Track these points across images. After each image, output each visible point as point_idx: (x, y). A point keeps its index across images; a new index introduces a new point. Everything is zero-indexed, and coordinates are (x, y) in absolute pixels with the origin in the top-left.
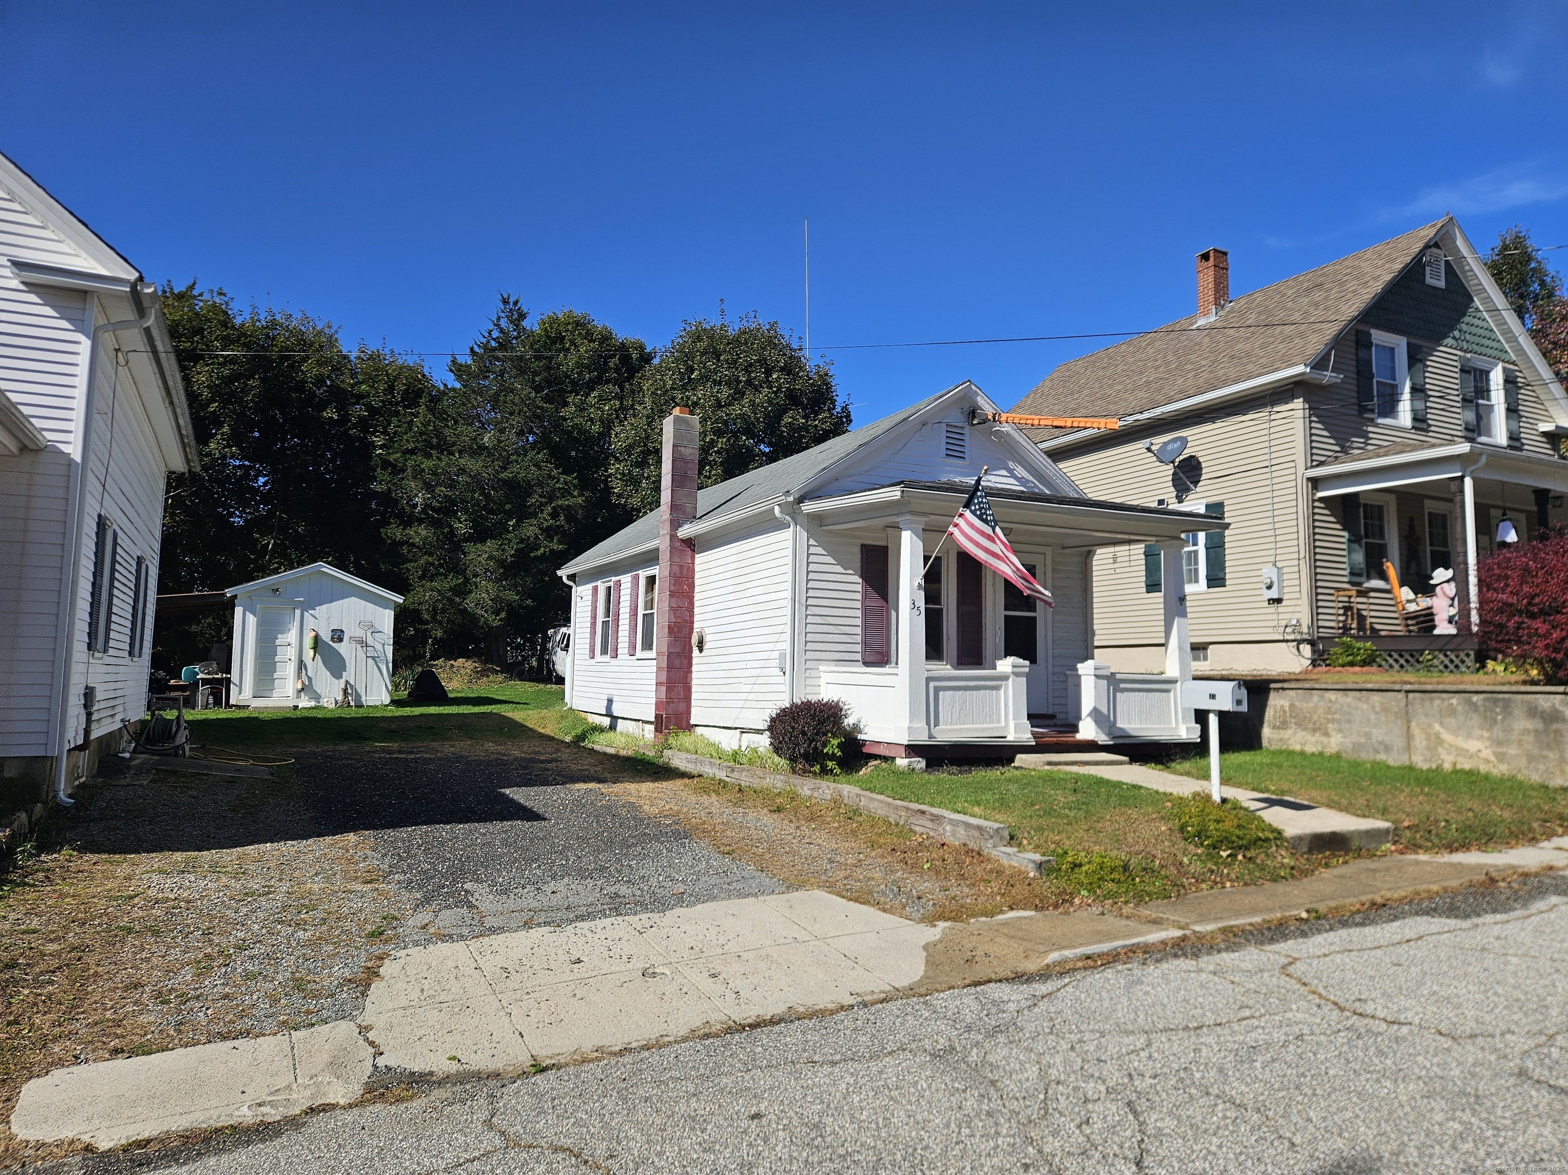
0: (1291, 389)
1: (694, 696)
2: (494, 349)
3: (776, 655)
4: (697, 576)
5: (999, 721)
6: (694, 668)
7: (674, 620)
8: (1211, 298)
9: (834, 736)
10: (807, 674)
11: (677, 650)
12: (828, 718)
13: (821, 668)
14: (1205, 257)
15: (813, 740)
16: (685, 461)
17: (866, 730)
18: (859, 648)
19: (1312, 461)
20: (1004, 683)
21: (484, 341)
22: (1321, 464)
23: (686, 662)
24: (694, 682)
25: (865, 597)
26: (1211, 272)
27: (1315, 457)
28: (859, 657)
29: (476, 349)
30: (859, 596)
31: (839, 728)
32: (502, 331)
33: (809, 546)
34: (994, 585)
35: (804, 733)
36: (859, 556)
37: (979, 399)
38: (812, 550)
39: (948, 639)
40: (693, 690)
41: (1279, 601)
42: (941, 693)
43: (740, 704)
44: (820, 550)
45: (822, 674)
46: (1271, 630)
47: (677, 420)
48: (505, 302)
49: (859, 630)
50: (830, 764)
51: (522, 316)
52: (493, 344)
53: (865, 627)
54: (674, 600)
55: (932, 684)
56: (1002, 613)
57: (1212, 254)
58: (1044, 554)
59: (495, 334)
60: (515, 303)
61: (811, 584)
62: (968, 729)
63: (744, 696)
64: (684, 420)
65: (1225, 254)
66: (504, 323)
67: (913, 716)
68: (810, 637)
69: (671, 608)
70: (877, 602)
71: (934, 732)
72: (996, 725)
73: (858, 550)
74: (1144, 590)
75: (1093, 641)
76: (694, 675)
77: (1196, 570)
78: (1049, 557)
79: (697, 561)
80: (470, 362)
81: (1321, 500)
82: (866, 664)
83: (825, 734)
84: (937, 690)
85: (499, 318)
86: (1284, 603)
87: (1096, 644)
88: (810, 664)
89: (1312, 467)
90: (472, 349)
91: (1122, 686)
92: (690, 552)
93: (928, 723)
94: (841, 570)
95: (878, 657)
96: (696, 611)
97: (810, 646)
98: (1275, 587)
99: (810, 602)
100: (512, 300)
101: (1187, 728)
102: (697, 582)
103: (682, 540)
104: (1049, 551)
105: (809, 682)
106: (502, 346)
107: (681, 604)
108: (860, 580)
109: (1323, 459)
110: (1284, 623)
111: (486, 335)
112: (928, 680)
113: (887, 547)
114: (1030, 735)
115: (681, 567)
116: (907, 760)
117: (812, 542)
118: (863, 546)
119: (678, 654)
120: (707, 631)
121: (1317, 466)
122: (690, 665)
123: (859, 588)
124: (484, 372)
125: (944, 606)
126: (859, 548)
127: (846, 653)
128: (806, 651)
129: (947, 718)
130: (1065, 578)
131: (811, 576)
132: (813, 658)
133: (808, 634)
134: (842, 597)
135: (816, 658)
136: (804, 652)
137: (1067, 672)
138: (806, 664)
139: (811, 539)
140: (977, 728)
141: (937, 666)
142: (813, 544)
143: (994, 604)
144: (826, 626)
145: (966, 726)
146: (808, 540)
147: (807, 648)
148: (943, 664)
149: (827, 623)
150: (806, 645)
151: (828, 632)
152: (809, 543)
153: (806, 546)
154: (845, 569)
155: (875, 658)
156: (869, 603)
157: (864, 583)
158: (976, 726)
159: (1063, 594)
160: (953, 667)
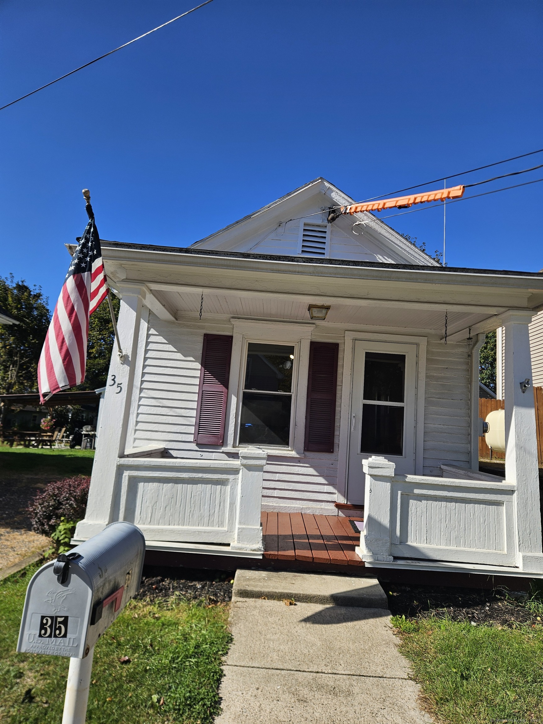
5: (220, 524)
18: (192, 430)
20: (231, 477)
25: (203, 381)
28: (191, 438)
30: (197, 381)
33: (148, 336)
36: (202, 345)
37: (333, 195)
38: (152, 339)
42: (141, 485)
44: (161, 339)
49: (194, 413)
53: (201, 409)
55: (126, 474)
56: (360, 401)
58: (417, 345)
61: (147, 370)
62: (172, 531)
70: (217, 387)
72: (216, 528)
73: (200, 339)
78: (423, 348)
82: (201, 446)
83: (58, 517)
91: (416, 491)
93: (114, 520)
94: (182, 358)
95: (213, 440)
99: (145, 385)
101: (524, 558)
108: (200, 367)
112: (120, 469)
113: (231, 337)
117: (152, 331)
118: (206, 335)
123: (198, 374)
125: (293, 393)
126: (202, 337)
127: (180, 434)
128: (136, 430)
129: (145, 516)
130: (444, 368)
131: (148, 362)
132: (143, 437)
133: (140, 415)
134: (179, 382)
135: (145, 437)
136: (133, 432)
137: (442, 467)
138: (134, 443)
139: (152, 329)
140: (185, 531)
141: (278, 453)
142: (154, 333)
143: (351, 393)
144: (160, 408)
145: (171, 527)
146: (148, 329)
147: (137, 428)
148: (288, 452)
149: (161, 405)
150: (136, 425)
151: (161, 414)
152: (150, 333)
153: (146, 335)
154: (185, 356)
155: (209, 440)
156: (206, 388)
157: (203, 369)
158: (185, 527)
159: (441, 384)
160: (298, 453)
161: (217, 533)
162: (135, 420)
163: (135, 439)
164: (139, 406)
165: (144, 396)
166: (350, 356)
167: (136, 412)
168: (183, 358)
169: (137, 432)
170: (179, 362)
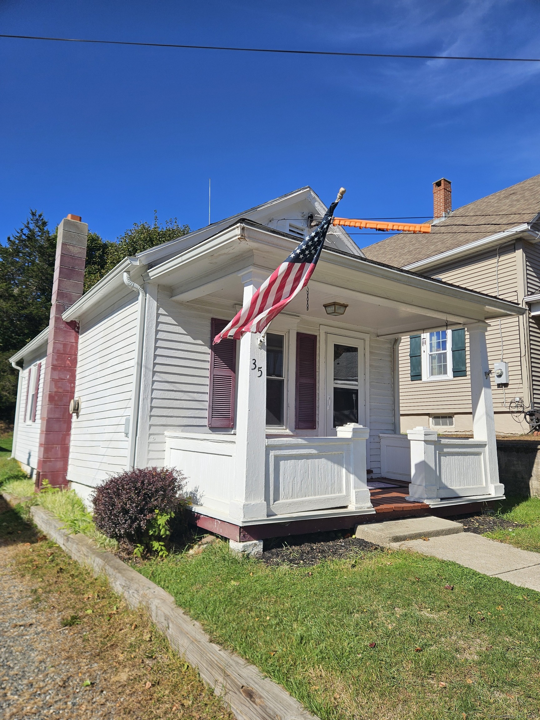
0: (514, 244)
1: (71, 456)
2: (25, 240)
3: (123, 420)
4: (79, 353)
5: (340, 491)
6: (73, 431)
7: (55, 390)
8: (442, 208)
9: (163, 511)
10: (151, 440)
11: (57, 416)
12: (157, 491)
13: (166, 433)
14: (439, 184)
15: (136, 519)
16: (73, 257)
17: (202, 501)
18: (206, 414)
19: (528, 291)
20: (345, 449)
21: (18, 235)
22: (533, 293)
23: (65, 426)
24: (72, 443)
25: (214, 366)
26: (442, 192)
27: (529, 289)
28: (206, 422)
29: (12, 239)
30: (208, 365)
31: (170, 502)
32: (30, 231)
33: (158, 315)
34: (326, 362)
35: (126, 512)
36: (210, 329)
37: (316, 204)
39: (288, 406)
40: (71, 450)
41: (506, 385)
42: (282, 463)
43: (97, 465)
44: (170, 320)
45: (167, 440)
46: (500, 405)
47: (67, 223)
48: (33, 214)
49: (207, 397)
50: (156, 545)
51: (44, 224)
52: (24, 237)
54: (56, 373)
55: (272, 453)
56: (332, 385)
57: (442, 182)
58: (364, 340)
59: (26, 231)
60: (40, 216)
61: (159, 352)
62: (310, 502)
63: (99, 458)
64: (74, 225)
65: (450, 183)
66: (32, 226)
67: (249, 491)
68: (156, 403)
69: (53, 380)
70: (226, 371)
71: (274, 507)
72: (337, 495)
73: (208, 323)
74: (410, 379)
75: (399, 410)
76: (72, 438)
77: (445, 366)
78: (367, 343)
79: (80, 341)
80: (8, 246)
81: (533, 318)
82: (214, 429)
83: (152, 511)
84: (278, 459)
85: (28, 223)
86: (509, 387)
87: (401, 413)
88: (154, 430)
89: (528, 295)
90: (9, 238)
91: (445, 450)
92: (73, 333)
93: (267, 499)
94: (191, 340)
95: (224, 423)
96: (77, 382)
97: (155, 412)
98: (504, 376)
99: (158, 368)
100: (37, 214)
101: (495, 487)
102: (79, 358)
103: (67, 323)
104: (367, 337)
105: (152, 447)
106: (29, 238)
107: (62, 376)
108: (209, 351)
109: (533, 291)
110: (510, 400)
111: (19, 231)
112: (269, 448)
114: (370, 504)
115: (65, 345)
116: (242, 544)
117: (161, 311)
118: (213, 319)
119: (58, 420)
120: (83, 399)
121: (531, 295)
122: (69, 428)
123: (208, 358)
124: (17, 252)
125: (284, 378)
126: (210, 321)
127: (194, 419)
128: (151, 416)
129: (287, 491)
130: (379, 359)
131: (160, 344)
132: (158, 424)
133: (154, 400)
134: (191, 366)
135: (161, 423)
136: (149, 418)
137: (381, 435)
138: (149, 430)
139: (161, 309)
140: (318, 500)
141: (277, 432)
142: (163, 313)
143: (326, 378)
144: (174, 392)
145: (307, 498)
146: (158, 309)
147: (152, 414)
148: (283, 431)
149: (175, 389)
150: (151, 411)
151: (175, 398)
152: (159, 312)
153: (156, 314)
154: (194, 339)
155: (222, 423)
156: (218, 372)
157: (213, 353)
158: (318, 497)
159: (378, 372)
160: (292, 431)
161: (339, 498)
162: (150, 405)
163: (151, 426)
164: (153, 390)
165: (157, 380)
166: (324, 347)
167: (150, 397)
168: (193, 341)
169: (152, 418)
170: (189, 345)
